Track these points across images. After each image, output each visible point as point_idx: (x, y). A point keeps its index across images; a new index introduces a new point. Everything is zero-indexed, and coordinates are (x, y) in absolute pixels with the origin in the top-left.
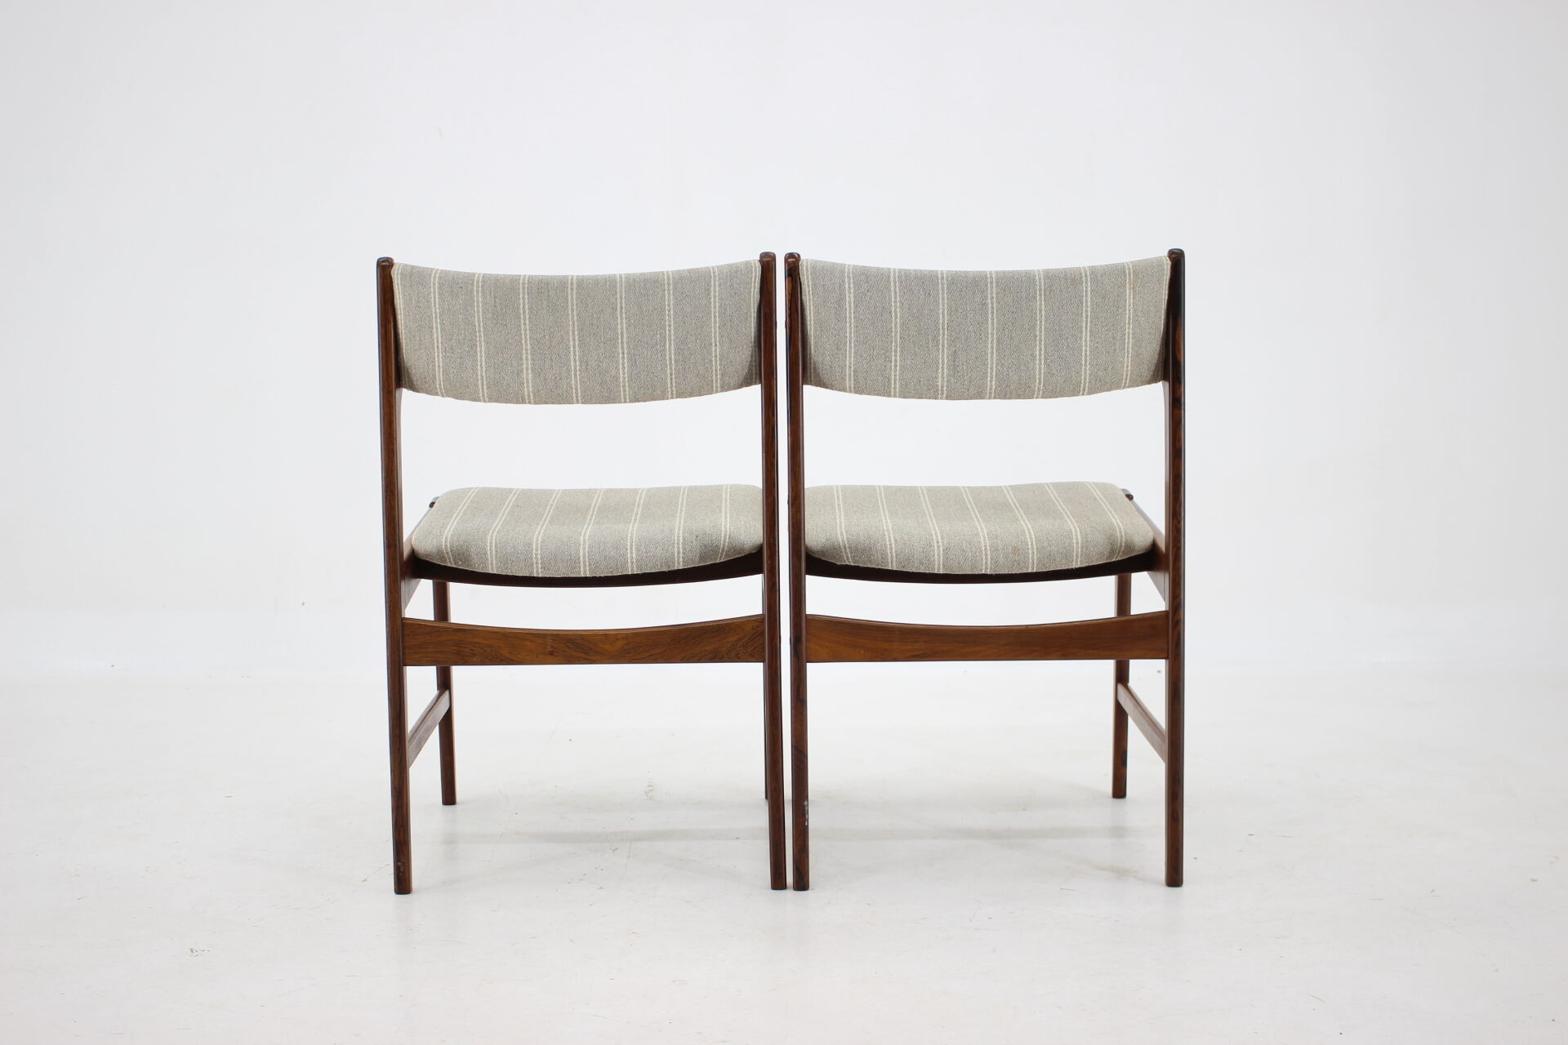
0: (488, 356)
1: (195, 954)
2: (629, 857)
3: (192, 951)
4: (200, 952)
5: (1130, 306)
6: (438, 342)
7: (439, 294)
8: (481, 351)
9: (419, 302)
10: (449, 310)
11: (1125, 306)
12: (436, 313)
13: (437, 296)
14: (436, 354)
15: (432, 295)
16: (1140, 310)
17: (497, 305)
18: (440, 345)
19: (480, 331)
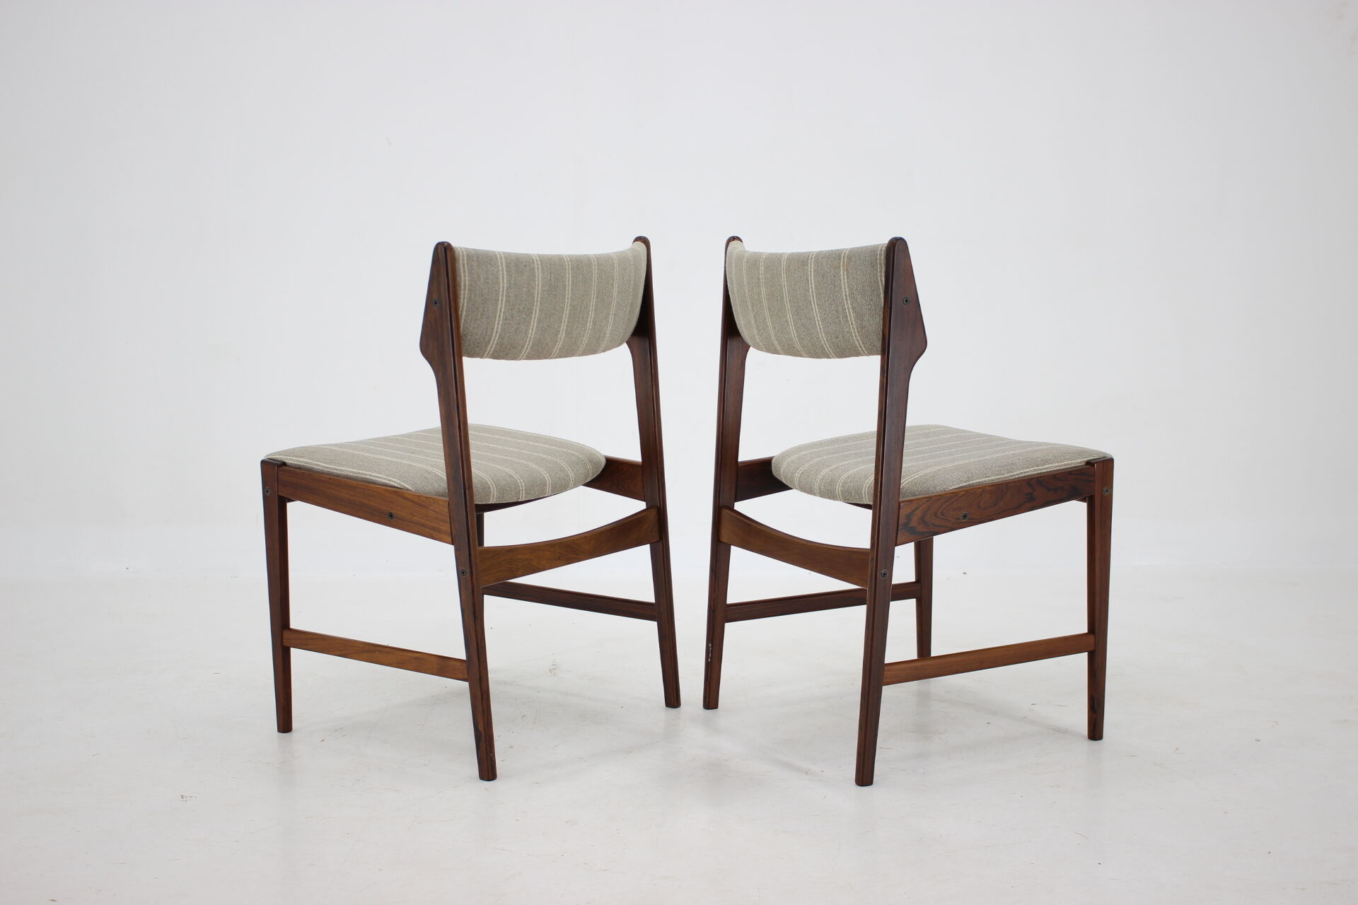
0: (539, 321)
1: (185, 799)
2: (535, 722)
3: (182, 798)
4: (189, 798)
5: (845, 285)
6: (501, 311)
7: (507, 271)
8: (535, 318)
9: (488, 279)
10: (515, 284)
11: (840, 284)
12: (503, 288)
13: (505, 273)
14: (496, 322)
15: (501, 272)
16: (855, 288)
17: (552, 279)
18: (502, 314)
19: (537, 301)
